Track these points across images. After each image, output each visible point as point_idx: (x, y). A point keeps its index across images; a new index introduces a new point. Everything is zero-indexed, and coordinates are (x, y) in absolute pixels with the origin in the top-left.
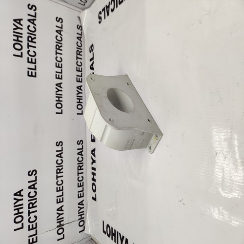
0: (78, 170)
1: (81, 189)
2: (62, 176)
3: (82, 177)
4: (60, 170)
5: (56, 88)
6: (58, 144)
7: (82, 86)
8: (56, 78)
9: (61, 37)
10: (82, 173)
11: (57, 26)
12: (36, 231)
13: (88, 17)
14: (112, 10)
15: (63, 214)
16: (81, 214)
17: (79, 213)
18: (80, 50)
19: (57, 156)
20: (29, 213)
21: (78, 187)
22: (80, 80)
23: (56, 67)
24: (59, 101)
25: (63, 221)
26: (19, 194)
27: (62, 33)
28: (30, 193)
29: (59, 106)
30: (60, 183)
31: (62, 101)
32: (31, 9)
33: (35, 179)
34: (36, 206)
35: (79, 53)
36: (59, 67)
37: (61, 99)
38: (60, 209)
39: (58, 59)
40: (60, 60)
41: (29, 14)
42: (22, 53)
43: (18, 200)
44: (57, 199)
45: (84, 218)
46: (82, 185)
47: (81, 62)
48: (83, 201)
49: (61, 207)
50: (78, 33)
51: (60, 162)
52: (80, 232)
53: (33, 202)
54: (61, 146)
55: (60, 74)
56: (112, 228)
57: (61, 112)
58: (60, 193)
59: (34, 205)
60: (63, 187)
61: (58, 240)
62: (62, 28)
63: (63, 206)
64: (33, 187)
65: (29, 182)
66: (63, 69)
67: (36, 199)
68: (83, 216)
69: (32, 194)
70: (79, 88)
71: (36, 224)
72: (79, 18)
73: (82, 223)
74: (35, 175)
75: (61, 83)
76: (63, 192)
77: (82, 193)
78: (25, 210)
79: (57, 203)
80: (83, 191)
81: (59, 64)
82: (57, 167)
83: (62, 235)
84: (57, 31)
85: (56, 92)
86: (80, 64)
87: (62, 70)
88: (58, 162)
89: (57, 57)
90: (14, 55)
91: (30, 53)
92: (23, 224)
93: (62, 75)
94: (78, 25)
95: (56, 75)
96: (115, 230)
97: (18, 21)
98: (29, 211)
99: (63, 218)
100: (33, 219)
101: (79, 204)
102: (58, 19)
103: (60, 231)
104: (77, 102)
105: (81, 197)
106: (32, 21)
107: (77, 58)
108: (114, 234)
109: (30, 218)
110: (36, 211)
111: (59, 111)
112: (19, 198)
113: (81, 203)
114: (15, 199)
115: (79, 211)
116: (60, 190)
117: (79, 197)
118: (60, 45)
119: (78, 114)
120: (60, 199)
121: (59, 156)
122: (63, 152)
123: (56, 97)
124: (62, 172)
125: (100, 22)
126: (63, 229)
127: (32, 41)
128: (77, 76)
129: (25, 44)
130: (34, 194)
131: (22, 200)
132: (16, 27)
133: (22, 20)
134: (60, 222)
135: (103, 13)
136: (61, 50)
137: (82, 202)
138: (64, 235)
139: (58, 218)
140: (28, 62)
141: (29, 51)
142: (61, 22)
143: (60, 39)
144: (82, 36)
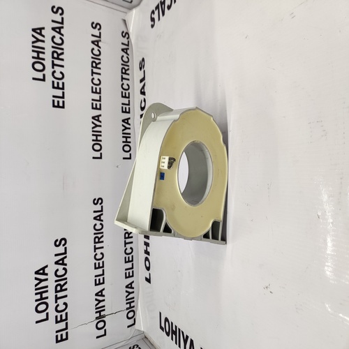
0: (125, 238)
1: (129, 265)
2: (102, 247)
3: (131, 248)
4: (99, 239)
5: (93, 123)
6: (96, 202)
7: (129, 118)
8: (93, 108)
9: (99, 50)
10: (132, 243)
11: (93, 35)
12: (67, 324)
13: (137, 19)
14: (169, 7)
15: (104, 300)
16: (130, 302)
17: (127, 300)
18: (126, 68)
19: (95, 218)
20: (57, 298)
21: (126, 262)
22: (128, 110)
23: (93, 92)
24: (97, 140)
25: (104, 310)
26: (41, 272)
27: (100, 44)
28: (57, 270)
29: (97, 147)
30: (99, 256)
31: (101, 141)
32: (56, 12)
33: (64, 252)
34: (66, 289)
35: (125, 71)
36: (96, 92)
37: (99, 138)
38: (100, 294)
39: (94, 81)
40: (98, 82)
41: (54, 19)
42: (44, 75)
43: (41, 281)
44: (96, 280)
45: (134, 307)
46: (131, 259)
47: (128, 85)
48: (133, 282)
49: (101, 291)
50: (123, 44)
51: (98, 227)
52: (128, 327)
53: (62, 283)
54: (100, 204)
55: (98, 103)
56: (172, 323)
57: (99, 156)
58: (99, 271)
59: (63, 288)
60: (103, 262)
61: (97, 337)
62: (100, 37)
63: (104, 289)
64: (61, 262)
65: (56, 255)
66: (101, 95)
67: (66, 279)
68: (132, 305)
69: (61, 272)
70: (126, 121)
71: (66, 314)
72: (125, 21)
73: (131, 315)
74: (64, 245)
75: (100, 115)
76: (103, 270)
77: (131, 271)
78: (51, 294)
79: (96, 285)
80: (132, 268)
81: (96, 88)
82: (95, 234)
83: (103, 330)
84: (93, 42)
85: (93, 128)
86: (127, 87)
87: (100, 97)
89: (93, 79)
90: (34, 79)
91: (55, 74)
92: (47, 314)
93: (100, 104)
94: (123, 32)
95: (92, 104)
96: (176, 327)
97: (39, 31)
98: (56, 296)
99: (104, 306)
100: (61, 307)
101: (127, 287)
102: (94, 26)
103: (101, 325)
104: (123, 142)
105: (129, 277)
106: (58, 30)
107: (122, 79)
108: (174, 333)
109: (58, 305)
110: (66, 296)
111: (98, 154)
112: (42, 277)
113: (130, 286)
114: (36, 279)
115: (127, 297)
116: (99, 267)
117: (126, 277)
118: (97, 61)
119: (124, 158)
120: (99, 280)
121: (98, 218)
122: (104, 212)
123: (93, 135)
124: (102, 242)
125: (152, 26)
126: (104, 322)
127: (58, 58)
128: (123, 104)
129: (48, 63)
130: (64, 272)
131: (47, 280)
132: (35, 40)
133: (44, 28)
134: (100, 312)
135: (156, 12)
136: (100, 68)
137: (131, 284)
138: (105, 330)
141: (54, 72)
142: (99, 29)
143: (98, 53)
144: (130, 47)
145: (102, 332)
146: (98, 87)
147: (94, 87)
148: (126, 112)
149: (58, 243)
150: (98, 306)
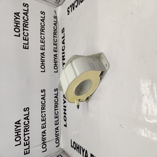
0: (55, 107)
1: (57, 119)
2: (45, 112)
3: (58, 112)
5: (41, 56)
6: (42, 91)
7: (57, 54)
8: (41, 49)
9: (44, 24)
10: (58, 109)
11: (41, 17)
12: (29, 146)
13: (61, 11)
14: (76, 7)
15: (45, 135)
16: (57, 136)
17: (56, 135)
18: (56, 32)
19: (42, 99)
20: (25, 135)
21: (55, 118)
22: (56, 51)
23: (41, 42)
24: (43, 64)
25: (46, 140)
26: (18, 123)
27: (44, 21)
28: (25, 122)
29: (43, 67)
30: (43, 115)
32: (25, 6)
33: (28, 113)
34: (29, 131)
35: (55, 33)
36: (42, 42)
40: (43, 38)
41: (24, 9)
42: (19, 34)
43: (18, 127)
44: (42, 126)
45: (59, 138)
46: (57, 117)
47: (56, 39)
48: (58, 127)
49: (44, 131)
50: (54, 21)
51: (43, 102)
52: (56, 147)
53: (27, 128)
54: (44, 92)
55: (43, 47)
56: (77, 144)
58: (44, 122)
60: (45, 118)
61: (43, 152)
62: (44, 18)
64: (27, 118)
65: (24, 115)
66: (45, 44)
67: (29, 126)
68: (58, 137)
69: (27, 123)
70: (55, 55)
71: (29, 141)
72: (55, 11)
74: (28, 111)
75: (44, 53)
78: (22, 133)
79: (42, 128)
80: (58, 121)
81: (42, 41)
82: (42, 105)
84: (41, 20)
85: (41, 58)
86: (56, 41)
88: (43, 103)
89: (41, 36)
91: (24, 34)
92: (20, 142)
94: (54, 16)
95: (41, 47)
96: (79, 145)
97: (17, 14)
98: (24, 133)
99: (46, 138)
100: (27, 139)
102: (42, 13)
103: (44, 146)
104: (54, 65)
105: (57, 124)
106: (26, 14)
107: (54, 37)
109: (25, 138)
110: (29, 134)
111: (43, 70)
112: (18, 125)
113: (57, 129)
114: (15, 126)
115: (56, 133)
116: (44, 120)
117: (55, 125)
118: (43, 29)
119: (55, 72)
120: (44, 126)
122: (46, 96)
123: (41, 61)
124: (45, 109)
125: (68, 14)
126: (46, 145)
127: (26, 27)
128: (54, 48)
129: (21, 28)
130: (28, 123)
131: (20, 126)
132: (15, 18)
133: (19, 13)
134: (44, 140)
135: (70, 8)
136: (44, 32)
138: (46, 149)
140: (24, 40)
142: (44, 14)
144: (57, 23)
146: (43, 40)
147: (42, 40)
148: (55, 51)
149: (25, 110)
150: (43, 138)
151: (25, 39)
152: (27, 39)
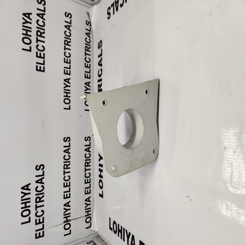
0: (85, 166)
1: (88, 185)
2: (69, 172)
3: (89, 173)
4: (67, 166)
5: (64, 84)
6: (65, 140)
7: (90, 82)
8: (65, 73)
9: (69, 33)
10: (90, 169)
11: (65, 21)
12: (43, 225)
13: (97, 13)
14: (121, 6)
15: (70, 209)
16: (88, 211)
17: (86, 209)
18: (89, 47)
19: (65, 151)
20: (37, 207)
21: (85, 183)
22: (89, 77)
23: (65, 62)
24: (67, 96)
25: (70, 216)
26: (26, 188)
27: (71, 28)
28: (37, 187)
29: (67, 101)
30: (67, 178)
31: (70, 97)
32: (40, 3)
33: (42, 174)
34: (43, 201)
35: (87, 49)
36: (67, 62)
37: (69, 95)
38: (67, 204)
40: (69, 55)
41: (39, 8)
42: (30, 47)
43: (26, 194)
44: (64, 195)
45: (90, 214)
46: (89, 181)
49: (68, 203)
50: (86, 29)
51: (67, 157)
52: (87, 228)
53: (41, 196)
54: (69, 141)
55: (68, 70)
56: (119, 225)
57: (68, 108)
58: (67, 189)
59: (41, 200)
60: (70, 182)
61: (65, 235)
62: (71, 23)
63: (70, 202)
64: (40, 181)
65: (37, 176)
66: (71, 65)
67: (43, 193)
69: (40, 189)
70: (87, 84)
71: (43, 218)
72: (88, 13)
73: (88, 220)
74: (42, 169)
75: (70, 79)
76: (70, 188)
77: (89, 189)
78: (32, 204)
79: (64, 198)
80: (90, 187)
81: (67, 60)
82: (64, 162)
84: (66, 26)
85: (64, 87)
86: (88, 60)
89: (65, 53)
90: (23, 49)
91: (38, 47)
92: (30, 218)
93: (70, 71)
94: (87, 21)
95: (64, 70)
96: (121, 227)
97: (27, 15)
98: (36, 205)
99: (70, 214)
100: (40, 213)
101: (86, 200)
102: (67, 15)
103: (67, 226)
104: (85, 99)
105: (88, 193)
106: (41, 16)
107: (86, 54)
108: (120, 231)
109: (37, 212)
110: (43, 206)
111: (67, 106)
112: (27, 192)
113: (88, 200)
114: (22, 193)
115: (86, 207)
116: (67, 186)
117: (86, 194)
118: (68, 40)
119: (85, 110)
120: (67, 195)
122: (71, 147)
123: (64, 92)
124: (69, 168)
125: (109, 18)
126: (70, 224)
127: (41, 36)
128: (86, 72)
129: (33, 39)
130: (42, 188)
131: (30, 193)
132: (25, 21)
133: (31, 14)
134: (67, 217)
135: (112, 9)
136: (70, 46)
137: (89, 198)
138: (70, 230)
139: (65, 213)
140: (37, 56)
141: (38, 45)
142: (71, 18)
143: (69, 34)
144: (91, 32)
145: (68, 232)
146: (69, 59)
147: (66, 58)
148: (87, 78)
149: (38, 168)
151: (39, 55)
152: (42, 56)
